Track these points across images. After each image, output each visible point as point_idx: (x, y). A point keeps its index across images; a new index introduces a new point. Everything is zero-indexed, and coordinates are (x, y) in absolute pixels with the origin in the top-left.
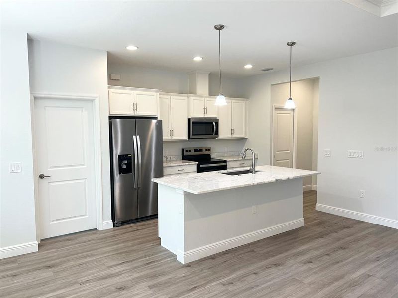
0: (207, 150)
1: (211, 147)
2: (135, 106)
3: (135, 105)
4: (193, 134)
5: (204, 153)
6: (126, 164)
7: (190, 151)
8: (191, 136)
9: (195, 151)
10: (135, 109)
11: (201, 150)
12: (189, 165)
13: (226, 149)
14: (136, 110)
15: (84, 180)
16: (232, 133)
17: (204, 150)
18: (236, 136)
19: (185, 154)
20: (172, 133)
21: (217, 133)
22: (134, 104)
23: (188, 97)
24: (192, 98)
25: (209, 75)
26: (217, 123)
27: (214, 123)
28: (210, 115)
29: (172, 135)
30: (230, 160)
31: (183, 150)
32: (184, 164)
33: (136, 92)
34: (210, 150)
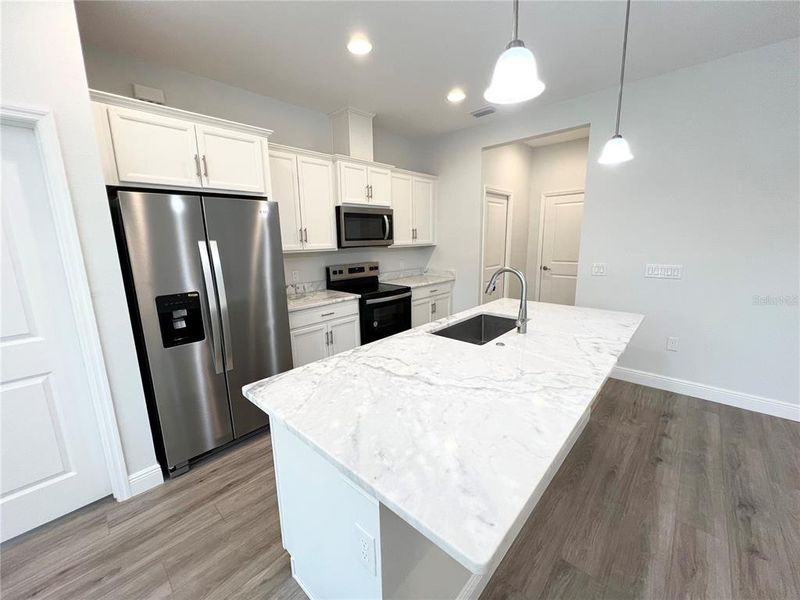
0: (371, 269)
1: (377, 263)
2: (201, 165)
3: (202, 163)
4: (348, 237)
5: (367, 273)
6: (184, 318)
7: (341, 272)
8: (344, 243)
9: (352, 271)
10: (203, 172)
11: (361, 270)
12: (344, 301)
13: (402, 265)
14: (206, 174)
15: (40, 380)
16: (414, 237)
17: (367, 269)
18: (420, 242)
19: (333, 278)
20: (303, 236)
21: (391, 237)
22: (196, 158)
23: (334, 161)
24: (342, 164)
25: (374, 120)
26: (390, 217)
27: (385, 217)
28: (379, 201)
29: (304, 239)
30: (416, 285)
31: (328, 269)
32: (334, 301)
33: (202, 127)
34: (377, 268)
